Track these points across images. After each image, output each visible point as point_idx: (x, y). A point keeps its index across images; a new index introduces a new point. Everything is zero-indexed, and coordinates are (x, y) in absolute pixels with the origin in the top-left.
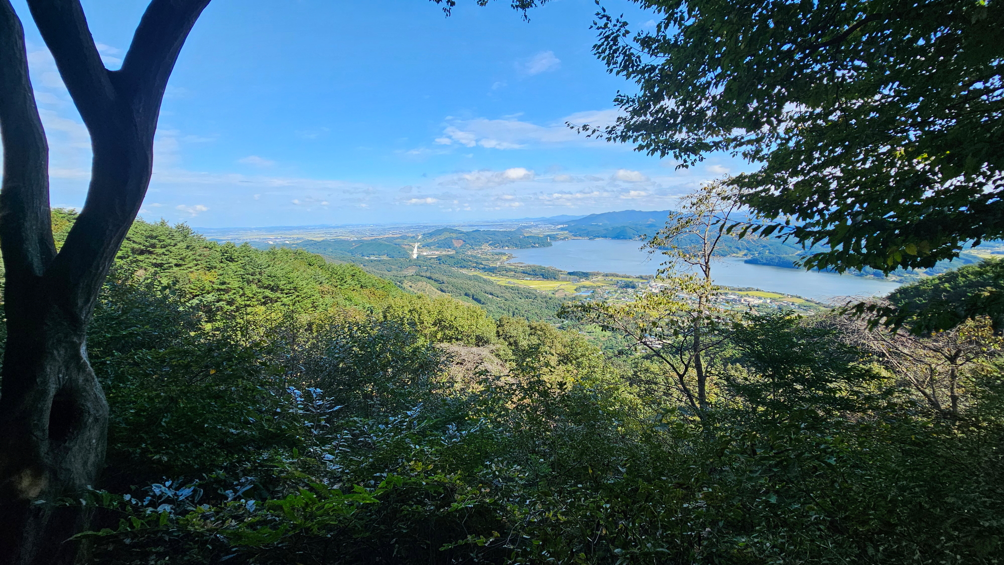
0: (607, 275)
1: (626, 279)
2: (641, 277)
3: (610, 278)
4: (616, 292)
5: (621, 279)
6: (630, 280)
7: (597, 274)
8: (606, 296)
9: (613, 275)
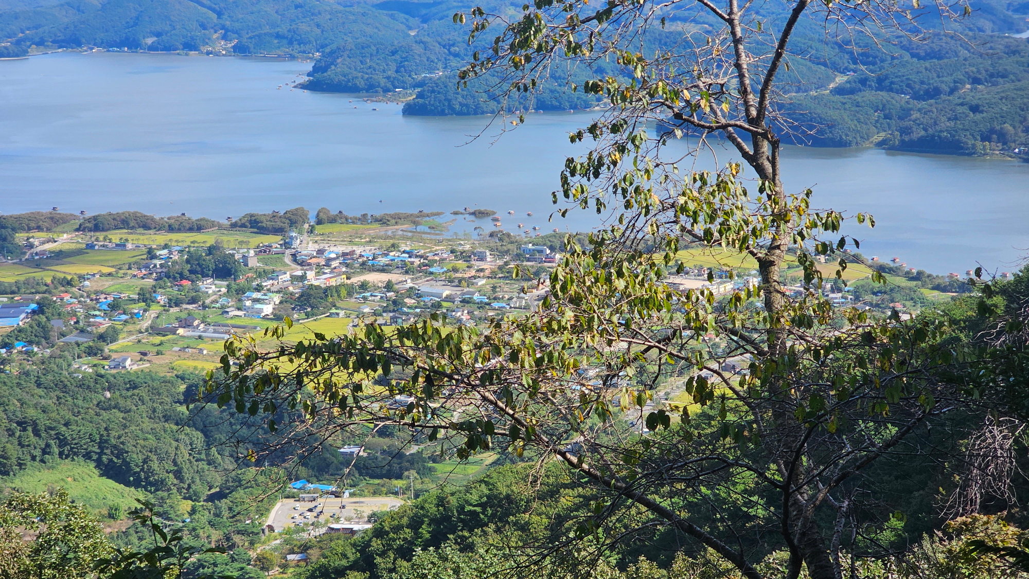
0: (97, 225)
1: (186, 239)
2: (255, 225)
3: (116, 237)
4: (146, 298)
5: (161, 238)
6: (206, 239)
7: (55, 221)
8: (104, 324)
9: (125, 222)
